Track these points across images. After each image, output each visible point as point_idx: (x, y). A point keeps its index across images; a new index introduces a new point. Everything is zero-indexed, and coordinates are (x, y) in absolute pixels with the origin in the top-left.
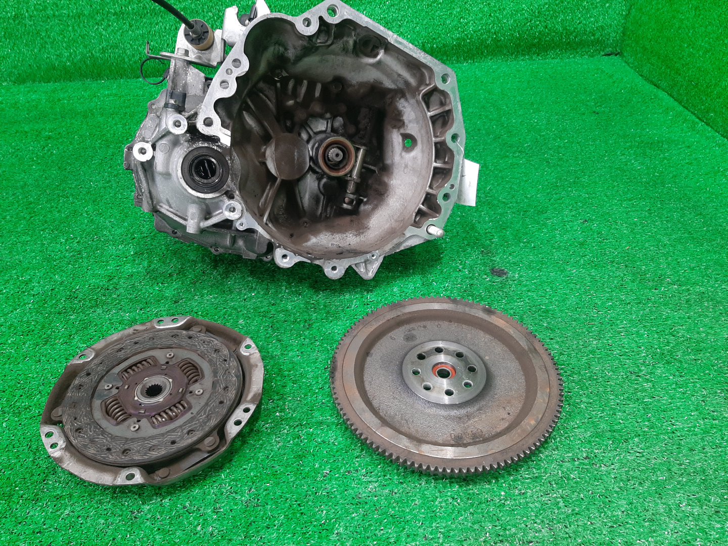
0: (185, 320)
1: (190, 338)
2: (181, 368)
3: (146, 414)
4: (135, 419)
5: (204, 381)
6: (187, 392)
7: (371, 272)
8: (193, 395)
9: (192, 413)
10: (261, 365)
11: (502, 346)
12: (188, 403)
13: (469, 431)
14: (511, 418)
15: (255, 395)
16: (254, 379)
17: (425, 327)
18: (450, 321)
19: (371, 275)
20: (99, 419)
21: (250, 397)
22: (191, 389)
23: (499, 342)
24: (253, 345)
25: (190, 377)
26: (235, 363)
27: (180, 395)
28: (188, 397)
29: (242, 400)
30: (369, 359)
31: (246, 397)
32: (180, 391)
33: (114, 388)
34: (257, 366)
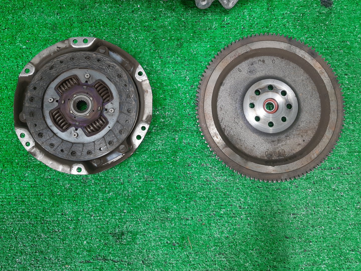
0: (93, 42)
1: (99, 60)
2: (97, 88)
3: (80, 125)
4: (73, 128)
5: (113, 101)
6: (103, 109)
7: (231, 3)
8: (108, 112)
9: (109, 127)
10: (150, 91)
11: (313, 85)
12: (106, 119)
13: (277, 151)
14: (304, 144)
15: (148, 117)
16: (146, 103)
17: (264, 61)
18: (282, 58)
19: (231, 5)
20: (51, 126)
21: (144, 118)
22: (106, 107)
23: (312, 81)
24: (144, 73)
25: (104, 97)
26: (133, 89)
27: (99, 112)
28: (105, 113)
29: (140, 120)
30: (222, 88)
31: (142, 117)
32: (99, 109)
33: (55, 102)
34: (147, 91)
